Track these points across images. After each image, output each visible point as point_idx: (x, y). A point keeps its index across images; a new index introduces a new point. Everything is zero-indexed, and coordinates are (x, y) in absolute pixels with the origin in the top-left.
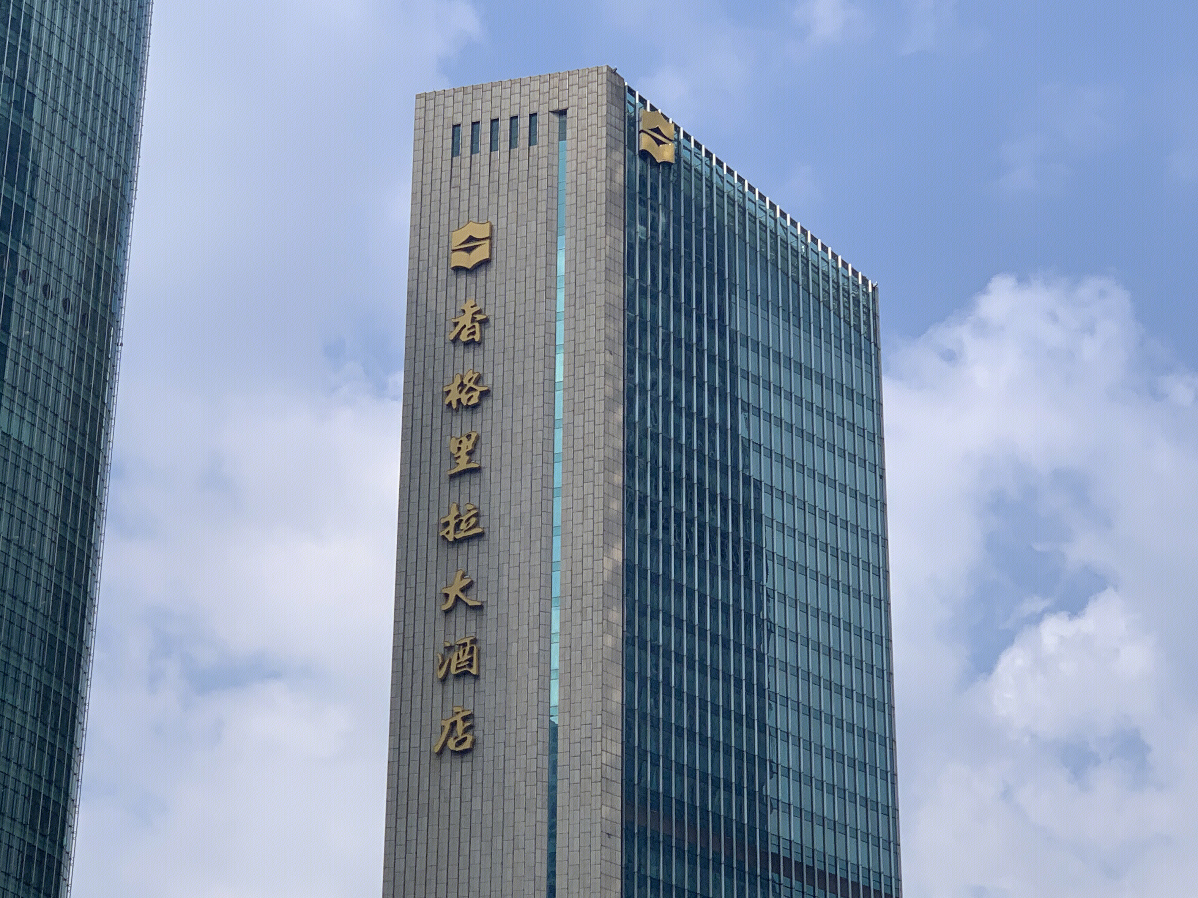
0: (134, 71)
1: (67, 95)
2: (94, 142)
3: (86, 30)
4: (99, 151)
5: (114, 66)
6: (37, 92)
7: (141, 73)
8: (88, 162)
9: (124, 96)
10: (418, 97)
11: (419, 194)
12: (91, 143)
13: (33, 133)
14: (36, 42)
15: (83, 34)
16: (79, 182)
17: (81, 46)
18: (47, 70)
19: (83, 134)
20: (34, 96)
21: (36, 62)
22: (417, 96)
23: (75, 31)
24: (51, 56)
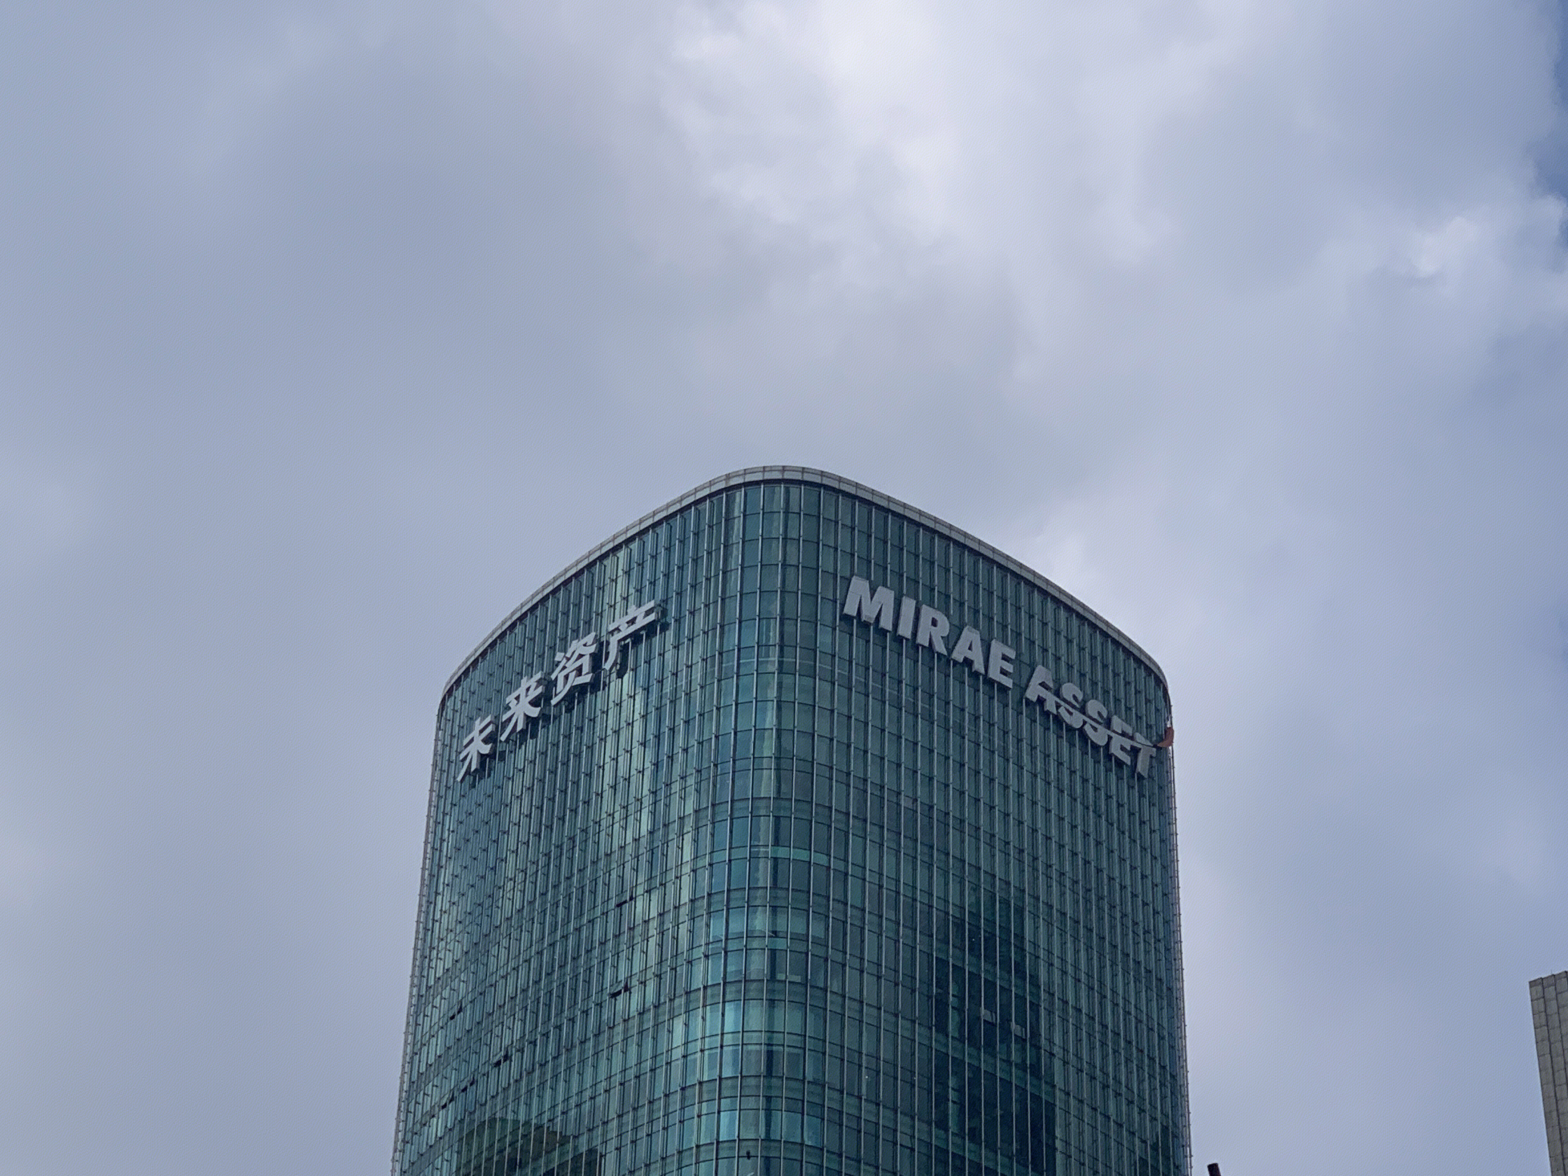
0: (1170, 1005)
1: (1092, 1048)
2: (1132, 1102)
3: (1105, 962)
4: (1139, 1113)
5: (1144, 1002)
6: (1056, 1050)
7: (1177, 1005)
8: (1128, 1130)
9: (1161, 1038)
10: (1532, 984)
11: (1555, 1114)
12: (1128, 1105)
13: (1057, 1103)
14: (1047, 989)
15: (1102, 968)
16: (1120, 1157)
17: (1102, 983)
18: (1064, 1020)
19: (1118, 1094)
20: (1052, 1055)
21: (1050, 1013)
22: (1530, 982)
23: (1092, 965)
24: (1067, 1002)
